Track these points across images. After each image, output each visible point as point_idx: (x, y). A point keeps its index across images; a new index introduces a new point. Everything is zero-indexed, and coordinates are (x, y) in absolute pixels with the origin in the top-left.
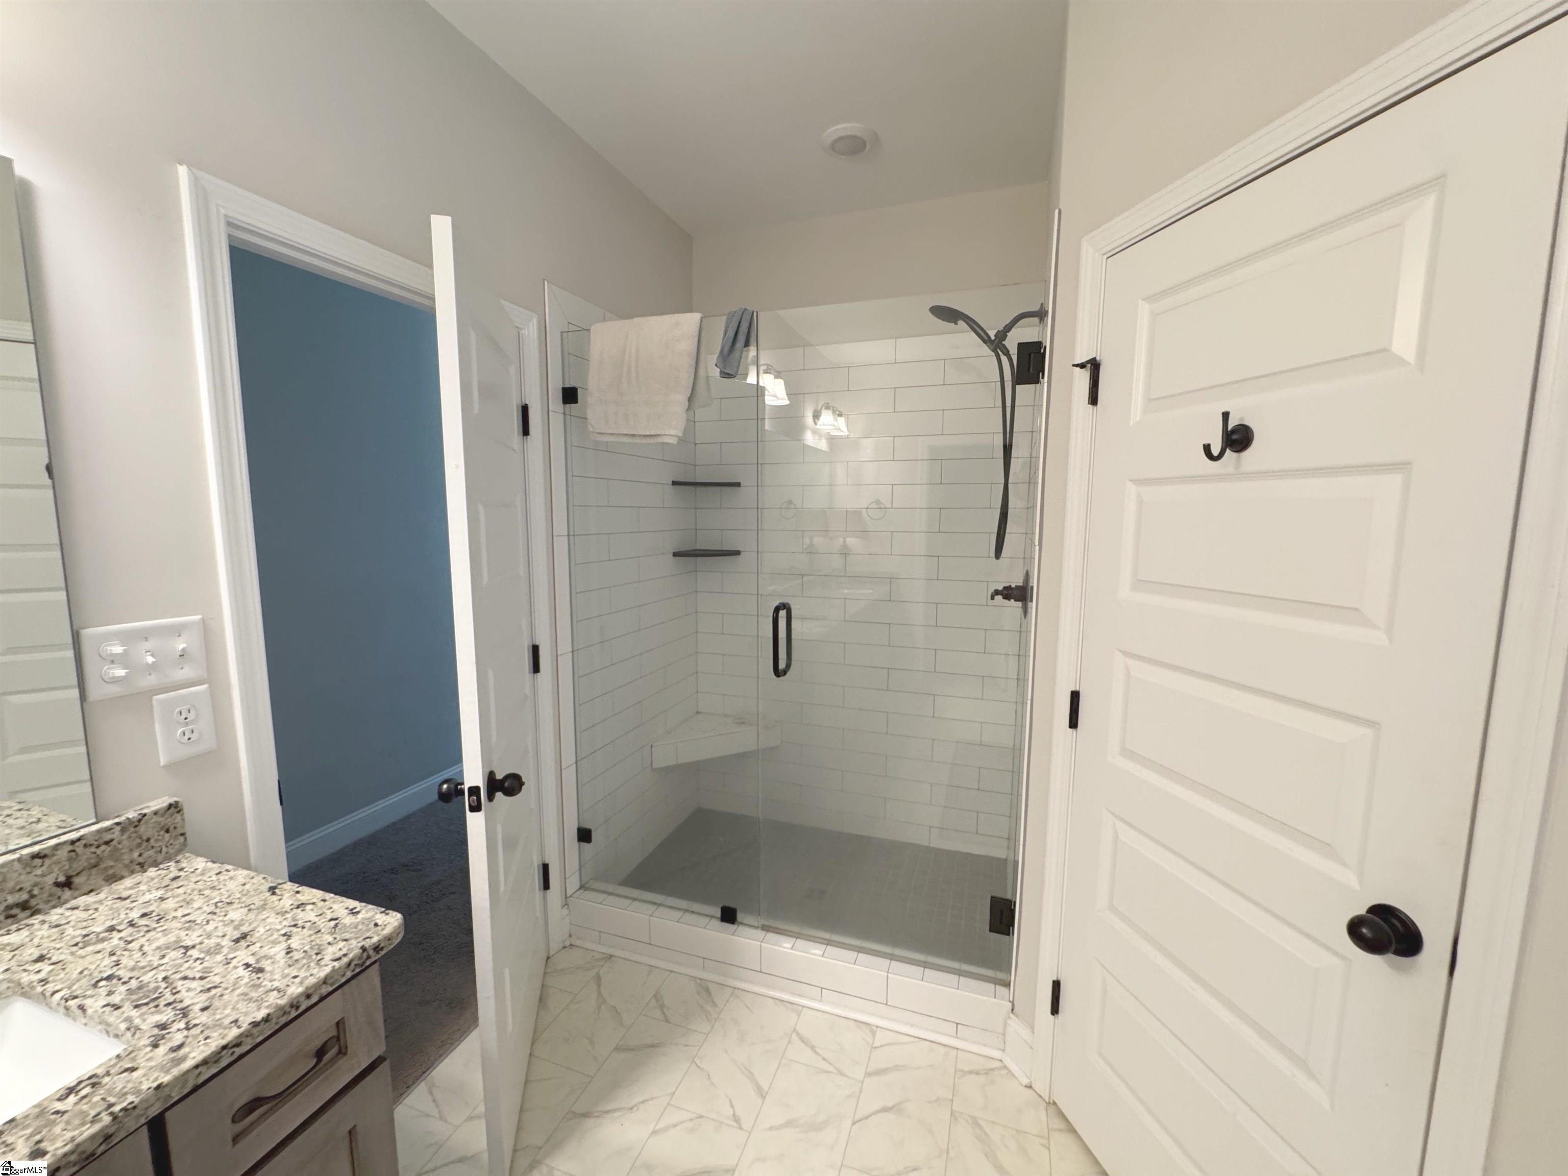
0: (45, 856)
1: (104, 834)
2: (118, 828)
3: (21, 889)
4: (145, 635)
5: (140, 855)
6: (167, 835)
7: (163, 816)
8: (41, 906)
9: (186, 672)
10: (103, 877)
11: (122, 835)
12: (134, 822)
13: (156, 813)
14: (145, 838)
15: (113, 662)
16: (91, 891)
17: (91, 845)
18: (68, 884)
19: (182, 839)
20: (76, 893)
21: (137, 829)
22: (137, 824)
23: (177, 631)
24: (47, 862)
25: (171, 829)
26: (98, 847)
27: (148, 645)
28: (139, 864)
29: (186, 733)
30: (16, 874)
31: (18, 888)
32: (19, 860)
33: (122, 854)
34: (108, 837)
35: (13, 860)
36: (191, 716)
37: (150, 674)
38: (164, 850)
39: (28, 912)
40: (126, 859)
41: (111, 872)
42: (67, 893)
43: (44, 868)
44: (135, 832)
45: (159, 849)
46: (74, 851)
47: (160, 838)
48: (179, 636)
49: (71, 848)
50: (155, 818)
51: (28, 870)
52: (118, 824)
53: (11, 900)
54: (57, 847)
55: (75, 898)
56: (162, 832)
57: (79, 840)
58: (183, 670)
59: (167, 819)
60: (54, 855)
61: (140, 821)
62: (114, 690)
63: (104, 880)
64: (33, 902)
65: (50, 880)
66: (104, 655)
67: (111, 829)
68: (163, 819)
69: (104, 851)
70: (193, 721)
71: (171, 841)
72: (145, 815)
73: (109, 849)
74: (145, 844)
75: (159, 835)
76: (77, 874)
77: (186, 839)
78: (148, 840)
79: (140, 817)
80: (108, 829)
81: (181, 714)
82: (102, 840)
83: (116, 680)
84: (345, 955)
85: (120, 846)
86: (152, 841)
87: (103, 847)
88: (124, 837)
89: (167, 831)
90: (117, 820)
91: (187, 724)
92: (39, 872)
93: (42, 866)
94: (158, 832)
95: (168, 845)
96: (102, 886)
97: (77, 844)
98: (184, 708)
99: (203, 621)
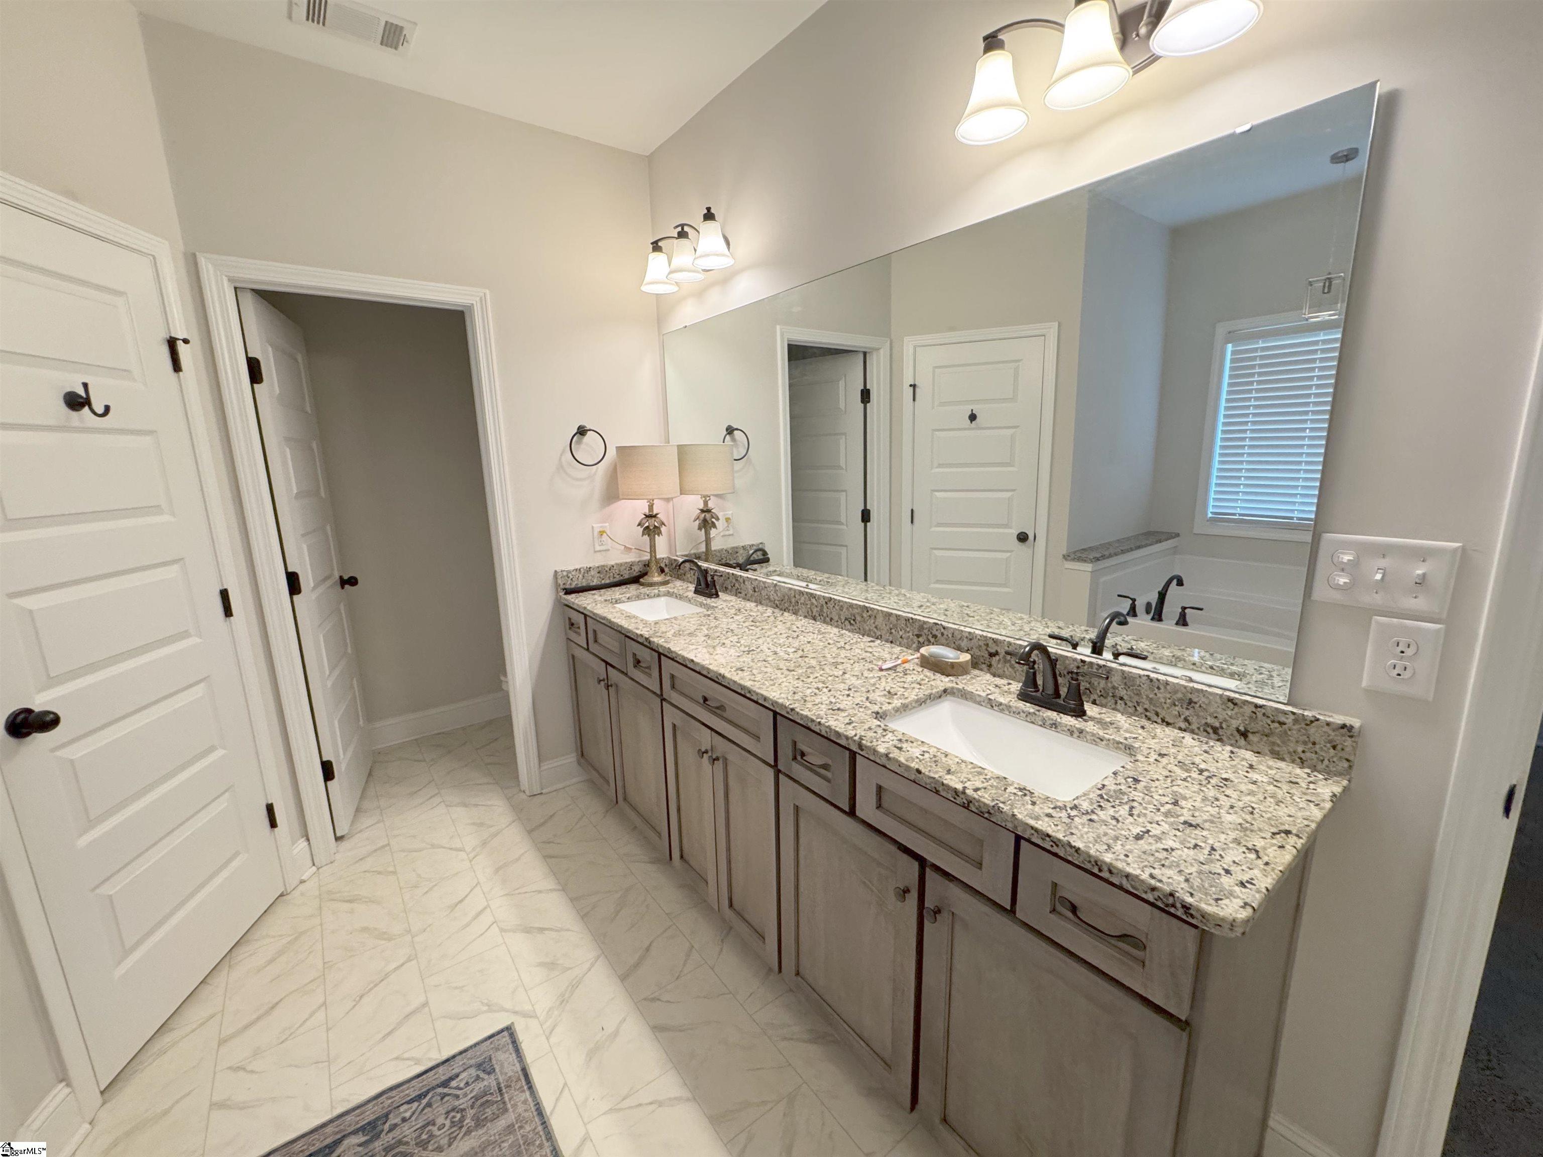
0: (1235, 704)
1: (1280, 714)
2: (1292, 717)
3: (1216, 717)
4: (1383, 551)
5: (1303, 752)
6: (1332, 750)
7: (1334, 731)
8: (1224, 738)
9: (1418, 603)
10: (1270, 748)
11: (1294, 724)
12: (1306, 720)
13: (1328, 724)
14: (1312, 740)
15: (1343, 570)
16: (1258, 753)
17: (1268, 717)
18: (1244, 734)
19: (1346, 764)
20: (1249, 747)
21: (1307, 727)
22: (1309, 723)
23: (1423, 555)
24: (1236, 709)
25: (1339, 747)
26: (1273, 722)
27: (1382, 563)
28: (1301, 758)
29: (1397, 667)
30: (1216, 705)
31: (1215, 715)
32: (1221, 696)
33: (1289, 740)
34: (1282, 719)
35: (1217, 694)
36: (1409, 652)
37: (1376, 593)
38: (1326, 762)
39: (1216, 737)
40: (1292, 746)
41: (1277, 749)
42: (1242, 742)
43: (1233, 712)
44: (1305, 729)
45: (1322, 758)
46: (1255, 713)
47: (1324, 748)
48: (1423, 561)
49: (1254, 710)
50: (1326, 729)
51: (1224, 707)
52: (1294, 713)
53: (1210, 720)
54: (1246, 702)
55: (1246, 750)
56: (1328, 745)
57: (1261, 707)
58: (1417, 600)
59: (1336, 735)
60: (1241, 707)
61: (1312, 722)
62: (1337, 596)
63: (1269, 751)
64: (1221, 732)
65: (1235, 723)
66: (1335, 560)
67: (1286, 714)
68: (1333, 734)
69: (1276, 728)
70: (1410, 659)
71: (1335, 759)
72: (1318, 720)
73: (1281, 729)
74: (1310, 745)
75: (1325, 746)
76: (1253, 733)
77: (1350, 767)
78: (1314, 744)
79: (1313, 719)
80: (1285, 713)
81: (1398, 646)
82: (1276, 718)
83: (1338, 588)
84: (1160, 881)
85: (1289, 733)
86: (1317, 746)
87: (1277, 725)
88: (1295, 727)
89: (1334, 747)
90: (1295, 710)
91: (1401, 659)
92: (1230, 713)
93: (1232, 710)
94: (1325, 742)
95: (1331, 760)
96: (1266, 755)
97: (1259, 709)
98: (1403, 640)
99: (1464, 549)
